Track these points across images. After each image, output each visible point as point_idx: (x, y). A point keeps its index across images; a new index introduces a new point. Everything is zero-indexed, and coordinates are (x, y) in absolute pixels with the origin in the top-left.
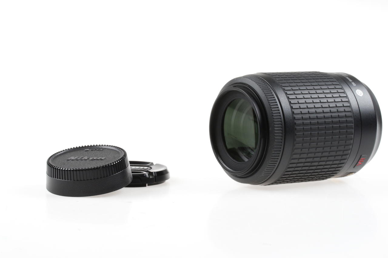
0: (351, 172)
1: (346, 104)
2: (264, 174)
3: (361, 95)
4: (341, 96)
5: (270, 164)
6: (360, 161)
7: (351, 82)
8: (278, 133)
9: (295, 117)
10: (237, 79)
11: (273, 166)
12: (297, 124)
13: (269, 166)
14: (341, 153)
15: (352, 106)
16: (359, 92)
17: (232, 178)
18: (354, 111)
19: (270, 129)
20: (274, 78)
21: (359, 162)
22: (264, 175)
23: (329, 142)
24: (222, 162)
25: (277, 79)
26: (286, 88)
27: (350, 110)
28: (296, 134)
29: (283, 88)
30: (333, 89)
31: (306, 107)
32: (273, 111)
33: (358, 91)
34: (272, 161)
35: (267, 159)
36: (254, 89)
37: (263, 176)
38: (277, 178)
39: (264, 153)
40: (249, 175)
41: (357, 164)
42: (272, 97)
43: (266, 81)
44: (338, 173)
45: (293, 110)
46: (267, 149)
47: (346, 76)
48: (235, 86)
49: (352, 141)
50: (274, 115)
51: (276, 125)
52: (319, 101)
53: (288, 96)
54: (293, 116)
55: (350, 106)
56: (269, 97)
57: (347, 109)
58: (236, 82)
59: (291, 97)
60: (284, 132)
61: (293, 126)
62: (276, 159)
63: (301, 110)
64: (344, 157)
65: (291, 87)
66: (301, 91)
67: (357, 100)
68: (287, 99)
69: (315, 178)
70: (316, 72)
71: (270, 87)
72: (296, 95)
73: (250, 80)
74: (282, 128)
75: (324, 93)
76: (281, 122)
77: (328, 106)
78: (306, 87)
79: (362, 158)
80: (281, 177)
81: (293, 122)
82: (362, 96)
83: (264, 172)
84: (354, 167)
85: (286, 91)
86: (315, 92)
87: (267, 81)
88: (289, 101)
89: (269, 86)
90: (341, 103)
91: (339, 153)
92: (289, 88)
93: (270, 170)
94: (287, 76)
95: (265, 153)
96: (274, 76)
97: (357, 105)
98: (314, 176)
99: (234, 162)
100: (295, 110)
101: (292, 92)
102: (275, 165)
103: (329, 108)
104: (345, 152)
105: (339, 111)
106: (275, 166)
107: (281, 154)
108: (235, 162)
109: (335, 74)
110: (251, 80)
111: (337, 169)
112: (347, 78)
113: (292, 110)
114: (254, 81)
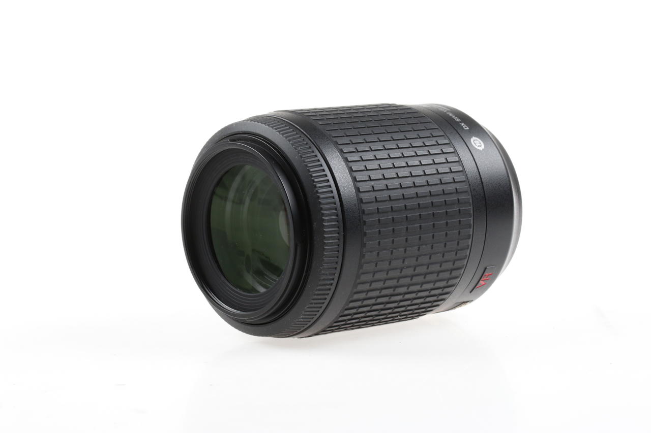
0: (465, 300)
1: (456, 168)
2: (304, 317)
3: (481, 149)
4: (445, 151)
5: (316, 297)
6: (482, 279)
7: (459, 122)
8: (330, 232)
9: (361, 199)
10: (236, 124)
11: (320, 299)
12: (366, 212)
13: (314, 299)
14: (449, 266)
15: (467, 171)
16: (477, 143)
17: (232, 325)
18: (470, 179)
19: (315, 225)
20: (313, 121)
21: (481, 282)
22: (302, 318)
23: (428, 246)
24: (212, 295)
25: (321, 123)
26: (340, 141)
27: (465, 179)
28: (365, 234)
29: (335, 139)
30: (429, 139)
31: (381, 177)
32: (320, 187)
33: (474, 140)
34: (319, 290)
35: (308, 286)
36: (275, 144)
37: (302, 320)
38: (327, 323)
39: (304, 274)
40: (271, 319)
41: (477, 286)
42: (314, 159)
43: (298, 127)
44: (441, 304)
45: (359, 184)
46: (309, 267)
47: (448, 111)
48: (234, 141)
49: (470, 240)
50: (322, 196)
51: (327, 216)
52: (405, 165)
53: (346, 155)
54: (357, 195)
55: (463, 171)
56: (308, 160)
57: (458, 177)
58: (236, 130)
59: (351, 158)
60: (342, 229)
61: (360, 216)
62: (328, 285)
63: (373, 183)
64: (454, 273)
65: (349, 138)
66: (370, 144)
67: (474, 159)
68: (343, 163)
69: (399, 317)
70: (390, 106)
71: (307, 140)
72: (360, 154)
73: (267, 127)
74: (338, 222)
75: (413, 147)
76: (336, 209)
77: (422, 174)
78: (378, 136)
79: (486, 273)
80: (336, 320)
81: (359, 209)
82: (483, 150)
83: (303, 312)
84: (471, 292)
85: (341, 147)
86: (395, 146)
87: (302, 129)
88: (347, 166)
89: (305, 137)
90: (445, 165)
91: (445, 266)
92: (346, 140)
93: (315, 308)
94: (337, 117)
95: (306, 275)
96: (312, 117)
97: (476, 169)
98: (397, 315)
99: (237, 292)
100: (361, 183)
101: (351, 148)
102: (326, 296)
103: (425, 177)
104: (458, 264)
105: (443, 182)
106: (326, 299)
107: (337, 275)
108: (240, 294)
109: (425, 108)
110: (268, 125)
111: (441, 297)
112: (451, 115)
113: (355, 185)
114: (276, 129)
